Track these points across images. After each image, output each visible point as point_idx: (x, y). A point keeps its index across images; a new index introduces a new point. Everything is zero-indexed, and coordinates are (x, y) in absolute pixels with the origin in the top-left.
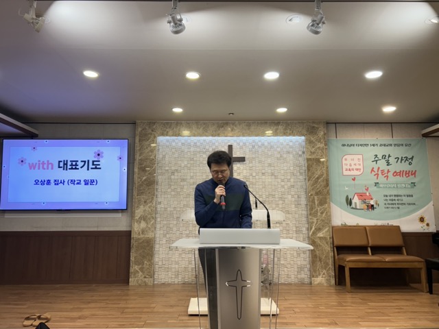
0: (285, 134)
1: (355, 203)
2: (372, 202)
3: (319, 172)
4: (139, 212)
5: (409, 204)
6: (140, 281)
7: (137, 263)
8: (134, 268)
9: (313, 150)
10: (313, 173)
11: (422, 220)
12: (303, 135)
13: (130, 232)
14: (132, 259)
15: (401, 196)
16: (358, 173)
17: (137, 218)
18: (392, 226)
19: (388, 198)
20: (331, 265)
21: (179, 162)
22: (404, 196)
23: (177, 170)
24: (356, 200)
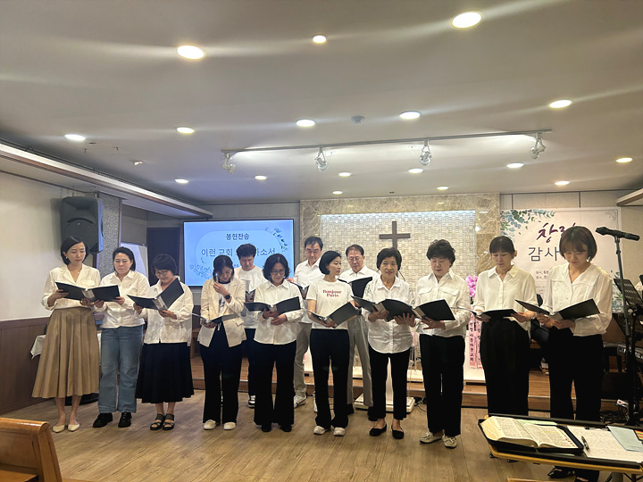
0: (453, 209)
9: (484, 225)
10: (484, 250)
12: (473, 209)
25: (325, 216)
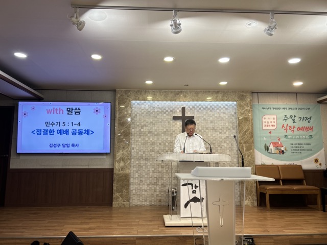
0: (223, 100)
1: (271, 149)
2: (282, 149)
3: (246, 128)
4: (119, 155)
5: (308, 150)
6: (120, 204)
7: (118, 191)
8: (116, 195)
9: (242, 111)
10: (243, 128)
11: (316, 161)
12: (236, 101)
13: (113, 169)
14: (114, 188)
15: (302, 144)
16: (273, 128)
17: (118, 159)
18: (296, 166)
19: (294, 146)
20: (254, 193)
21: (147, 119)
22: (305, 144)
23: (145, 125)
24: (271, 147)
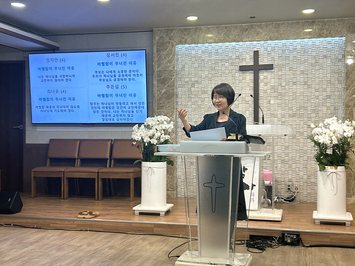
12: (343, 35)
21: (200, 73)
23: (197, 81)
25: (180, 46)
